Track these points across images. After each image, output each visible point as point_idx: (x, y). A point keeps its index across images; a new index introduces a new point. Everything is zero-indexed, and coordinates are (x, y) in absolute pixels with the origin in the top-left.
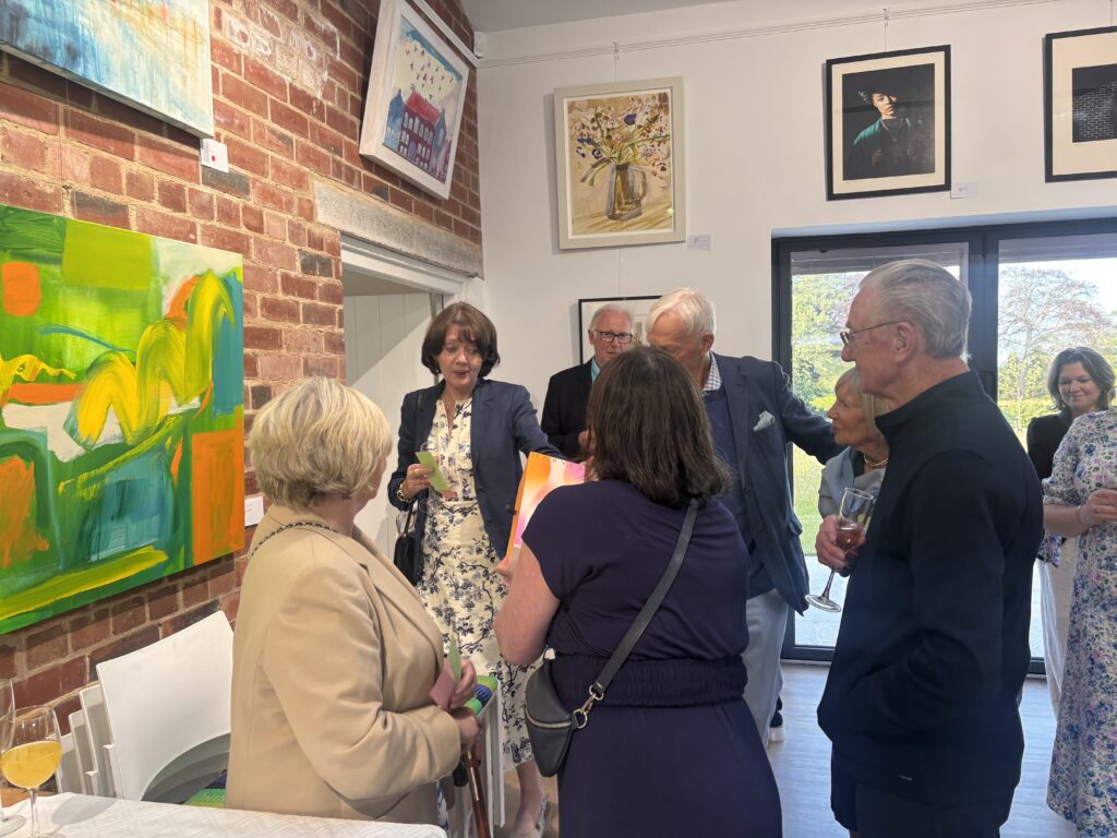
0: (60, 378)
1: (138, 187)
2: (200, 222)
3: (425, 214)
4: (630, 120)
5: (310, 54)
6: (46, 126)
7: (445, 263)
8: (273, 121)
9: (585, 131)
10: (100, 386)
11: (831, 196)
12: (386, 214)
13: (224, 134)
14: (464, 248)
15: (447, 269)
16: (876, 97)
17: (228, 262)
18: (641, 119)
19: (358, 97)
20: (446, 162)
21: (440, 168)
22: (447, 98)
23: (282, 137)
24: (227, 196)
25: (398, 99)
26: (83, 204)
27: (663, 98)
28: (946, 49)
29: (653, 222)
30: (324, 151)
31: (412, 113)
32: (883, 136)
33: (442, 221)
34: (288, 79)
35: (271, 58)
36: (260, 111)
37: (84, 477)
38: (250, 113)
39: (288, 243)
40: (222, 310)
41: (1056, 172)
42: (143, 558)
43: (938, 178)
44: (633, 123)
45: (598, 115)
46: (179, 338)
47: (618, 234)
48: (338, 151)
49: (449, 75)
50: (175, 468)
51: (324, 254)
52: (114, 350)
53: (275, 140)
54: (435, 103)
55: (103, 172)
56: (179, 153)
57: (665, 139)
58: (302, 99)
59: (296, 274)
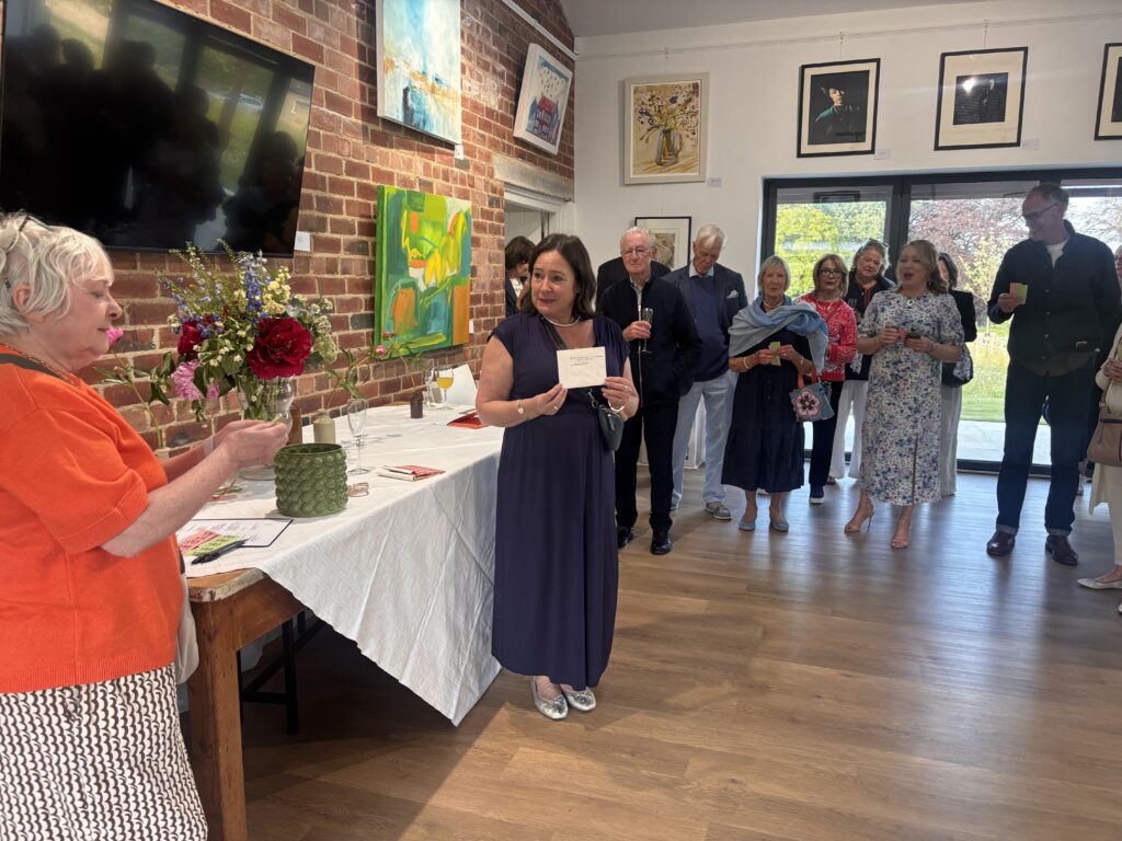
0: (422, 258)
1: (436, 173)
2: (454, 186)
3: (544, 165)
4: (673, 100)
5: (494, 86)
6: (413, 152)
7: (553, 194)
8: (480, 128)
9: (644, 107)
10: (431, 262)
11: (800, 155)
12: (525, 169)
13: (463, 140)
14: (564, 183)
15: (554, 197)
16: (831, 91)
17: (466, 205)
18: (681, 100)
19: (513, 103)
20: (557, 133)
21: (553, 137)
22: (560, 94)
23: (483, 136)
24: (463, 171)
25: (535, 102)
26: (423, 183)
27: (696, 86)
28: (878, 61)
29: (686, 168)
30: (497, 138)
31: (543, 108)
32: (834, 116)
33: (552, 168)
34: (485, 104)
35: (479, 96)
36: (474, 125)
37: (426, 299)
38: (471, 127)
39: (484, 192)
40: (465, 229)
41: (940, 144)
42: (439, 337)
43: (866, 146)
44: (676, 102)
45: (653, 97)
46: (452, 241)
47: (663, 175)
48: (504, 138)
49: (561, 80)
50: (449, 301)
51: (497, 196)
52: (435, 247)
53: (479, 138)
54: (553, 100)
55: (427, 167)
56: (448, 154)
57: (695, 114)
58: (490, 112)
59: (486, 207)
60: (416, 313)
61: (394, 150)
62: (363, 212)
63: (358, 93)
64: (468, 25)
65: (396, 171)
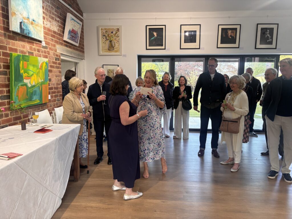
0: (29, 76)
1: (35, 50)
2: (42, 54)
3: (74, 49)
5: (56, 25)
6: (25, 43)
7: (78, 57)
8: (51, 37)
10: (33, 78)
11: (147, 49)
12: (68, 50)
13: (45, 40)
14: (81, 54)
15: (78, 58)
17: (46, 60)
18: (114, 33)
19: (63, 30)
20: (78, 40)
21: (77, 41)
22: (78, 29)
23: (52, 39)
24: (45, 49)
25: (70, 30)
26: (29, 53)
27: (118, 29)
28: (165, 26)
29: (116, 51)
30: (58, 40)
31: (72, 33)
32: (155, 39)
33: (77, 50)
34: (53, 30)
35: (50, 27)
36: (49, 36)
37: (31, 89)
38: (48, 36)
39: (53, 56)
40: (46, 67)
41: (181, 48)
42: (37, 101)
44: (113, 33)
45: (106, 31)
46: (41, 71)
47: (110, 53)
48: (60, 40)
49: (78, 25)
50: (40, 89)
51: (58, 57)
52: (34, 73)
53: (51, 40)
54: (76, 30)
55: (31, 48)
56: (39, 44)
57: (118, 37)
58: (55, 32)
59: (54, 61)
60: (27, 94)
61: (17, 42)
62: (5, 61)
63: (2, 22)
64: (46, 5)
65: (18, 48)
